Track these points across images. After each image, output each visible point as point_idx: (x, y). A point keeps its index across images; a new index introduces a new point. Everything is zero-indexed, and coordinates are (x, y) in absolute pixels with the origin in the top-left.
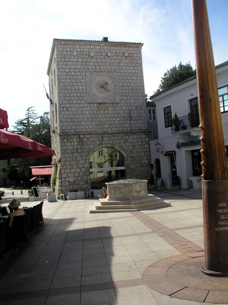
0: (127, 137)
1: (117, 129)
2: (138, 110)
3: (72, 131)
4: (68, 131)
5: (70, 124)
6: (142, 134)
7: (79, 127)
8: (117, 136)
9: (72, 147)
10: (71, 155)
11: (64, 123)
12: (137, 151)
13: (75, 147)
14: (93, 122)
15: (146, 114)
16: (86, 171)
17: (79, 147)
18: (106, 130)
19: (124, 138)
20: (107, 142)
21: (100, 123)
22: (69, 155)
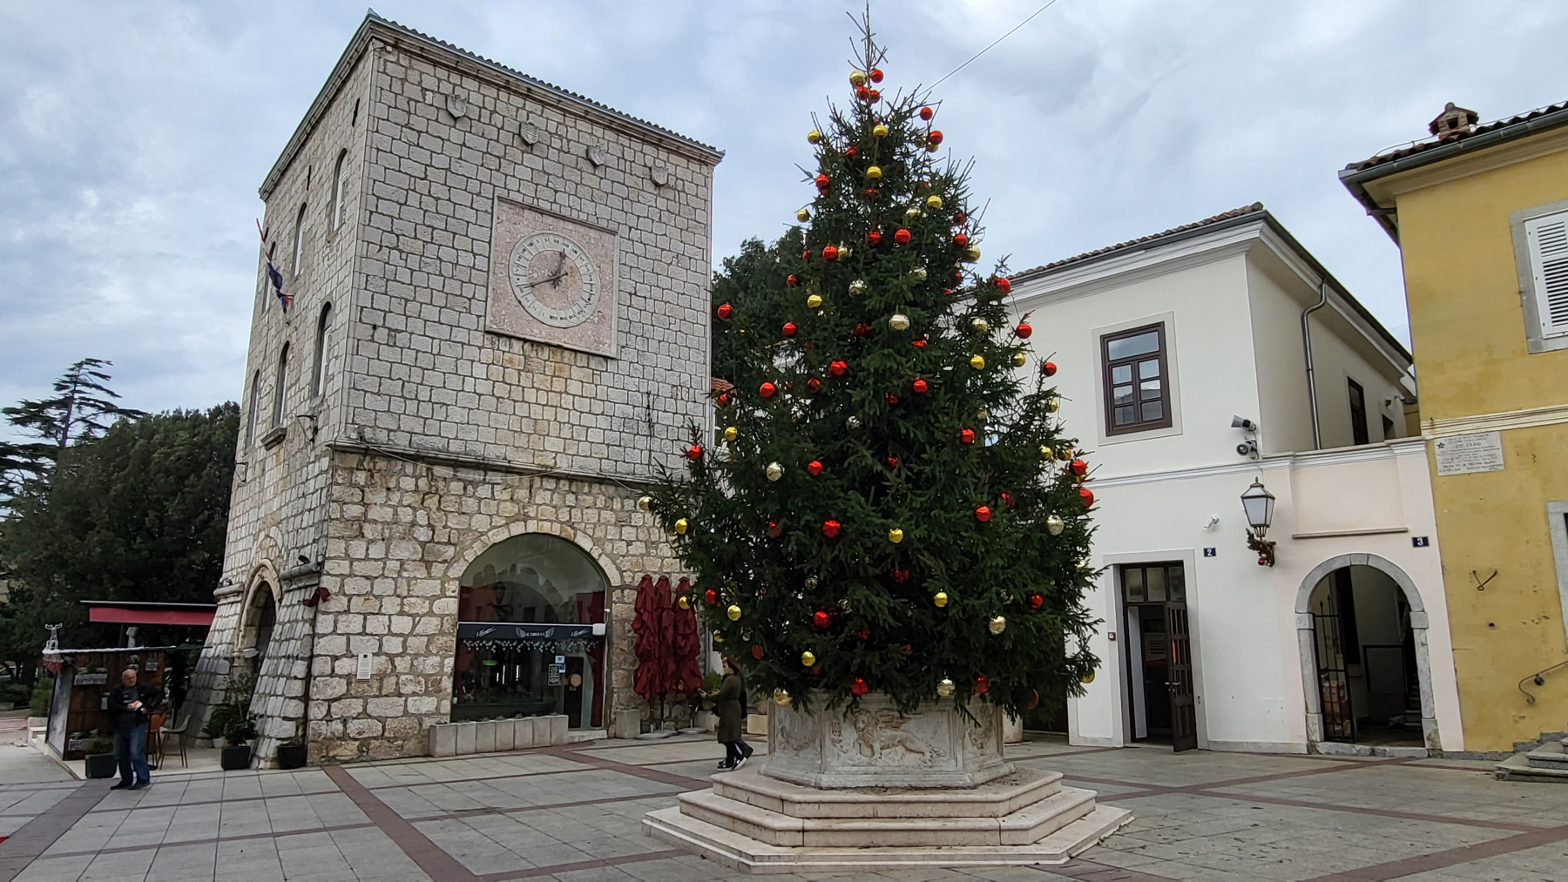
0: (629, 503)
1: (594, 464)
2: (682, 399)
3: (402, 438)
4: (383, 435)
5: (397, 405)
7: (432, 428)
9: (387, 514)
10: (378, 550)
11: (368, 395)
13: (406, 515)
14: (501, 418)
16: (442, 633)
17: (422, 517)
18: (548, 458)
19: (617, 504)
20: (549, 512)
21: (527, 426)
22: (368, 548)
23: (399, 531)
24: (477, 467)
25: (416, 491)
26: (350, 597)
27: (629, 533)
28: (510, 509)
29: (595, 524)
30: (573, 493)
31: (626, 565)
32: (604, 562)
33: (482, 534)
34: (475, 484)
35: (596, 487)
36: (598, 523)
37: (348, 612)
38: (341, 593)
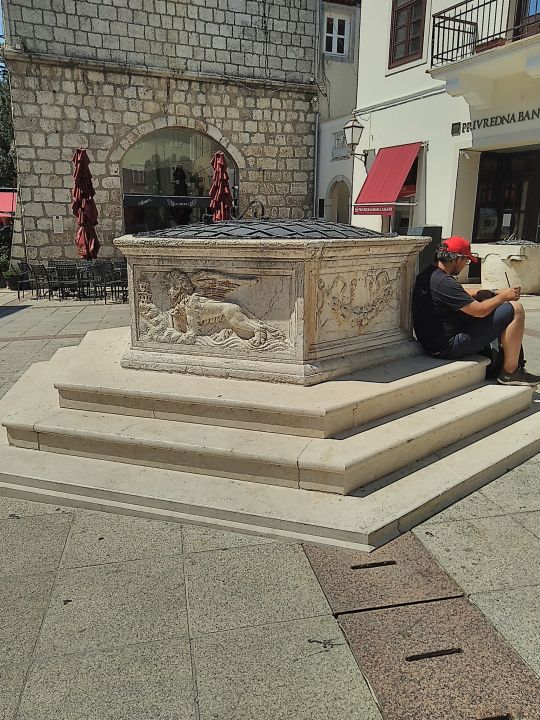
0: (250, 102)
1: (220, 68)
2: (295, 7)
3: (59, 48)
4: (42, 46)
6: (300, 99)
7: (82, 39)
8: (216, 94)
9: (56, 112)
10: (54, 140)
12: (278, 153)
13: (71, 113)
14: (138, 28)
15: (318, 27)
16: (111, 202)
17: (84, 114)
18: (181, 64)
19: (240, 103)
20: (184, 109)
21: (160, 35)
22: (46, 140)
23: (68, 126)
24: (122, 72)
25: (76, 93)
26: (39, 175)
27: (251, 126)
28: (152, 107)
29: (223, 119)
30: (203, 93)
31: (250, 152)
32: (231, 150)
33: (132, 127)
34: (122, 87)
35: (222, 87)
36: (225, 118)
37: (40, 186)
38: (32, 172)
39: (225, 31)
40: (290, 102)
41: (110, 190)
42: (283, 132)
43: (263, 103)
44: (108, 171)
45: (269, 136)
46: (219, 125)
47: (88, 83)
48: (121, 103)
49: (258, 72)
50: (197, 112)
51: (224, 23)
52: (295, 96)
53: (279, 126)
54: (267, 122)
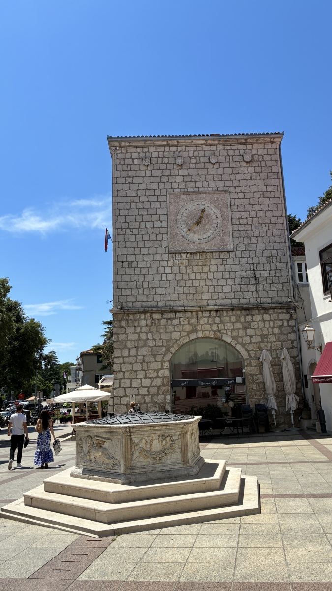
0: (249, 318)
1: (228, 302)
2: (273, 263)
3: (138, 305)
4: (130, 305)
5: (135, 292)
6: (283, 313)
7: (150, 298)
8: (227, 316)
9: (135, 337)
10: (133, 352)
11: (123, 290)
12: (271, 347)
13: (143, 336)
14: (180, 289)
15: (290, 270)
16: (163, 385)
17: (150, 336)
18: (204, 303)
19: (242, 319)
20: (207, 327)
21: (192, 290)
22: (129, 352)
23: (141, 343)
24: (171, 312)
25: (147, 326)
26: (124, 372)
27: (250, 332)
28: (188, 328)
29: (231, 330)
30: (219, 317)
31: (251, 347)
32: (238, 347)
33: (177, 340)
34: (171, 319)
35: (230, 313)
36: (233, 329)
37: (124, 378)
38: (121, 371)
39: (230, 282)
40: (276, 315)
41: (163, 378)
42: (273, 334)
43: (258, 317)
44: (162, 366)
45: (263, 337)
46: (229, 334)
47: (153, 319)
48: (171, 328)
49: (252, 301)
50: (215, 328)
51: (229, 278)
52: (280, 311)
53: (270, 330)
54: (261, 329)
